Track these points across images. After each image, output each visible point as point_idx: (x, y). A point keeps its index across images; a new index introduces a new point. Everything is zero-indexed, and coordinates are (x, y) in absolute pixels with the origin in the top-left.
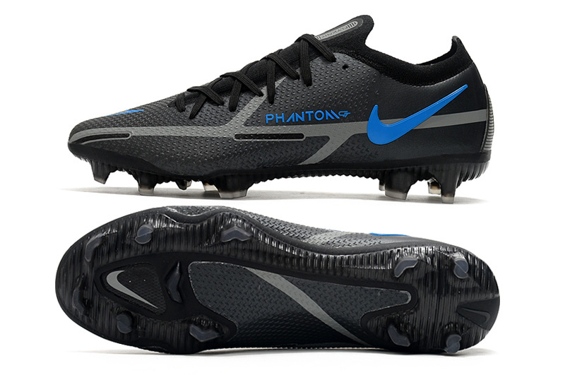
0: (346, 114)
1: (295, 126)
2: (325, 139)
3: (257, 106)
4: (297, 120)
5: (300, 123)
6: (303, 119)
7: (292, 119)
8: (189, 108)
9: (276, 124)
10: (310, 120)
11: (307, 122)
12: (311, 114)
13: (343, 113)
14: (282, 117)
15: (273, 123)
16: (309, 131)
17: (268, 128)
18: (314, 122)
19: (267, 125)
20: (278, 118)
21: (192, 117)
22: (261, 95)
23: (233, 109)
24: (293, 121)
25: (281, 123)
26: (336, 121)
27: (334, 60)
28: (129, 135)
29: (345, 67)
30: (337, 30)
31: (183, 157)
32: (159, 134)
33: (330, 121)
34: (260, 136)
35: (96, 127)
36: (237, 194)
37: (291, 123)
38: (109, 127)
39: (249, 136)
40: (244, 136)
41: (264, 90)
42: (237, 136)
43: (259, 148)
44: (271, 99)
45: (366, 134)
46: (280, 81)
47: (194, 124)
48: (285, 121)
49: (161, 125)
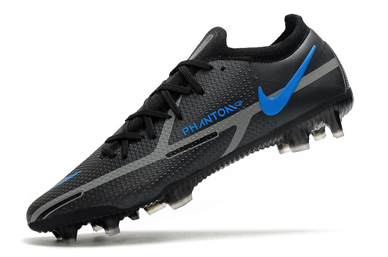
0: (240, 103)
1: (208, 129)
2: (233, 129)
3: (172, 127)
4: (207, 124)
5: (210, 124)
6: (211, 121)
7: (202, 124)
8: (118, 152)
9: (193, 134)
10: (216, 119)
11: (215, 122)
12: (215, 114)
13: (238, 104)
14: (195, 126)
15: (190, 133)
16: (219, 127)
17: (188, 138)
18: (220, 119)
19: (185, 137)
20: (191, 128)
21: (125, 157)
22: (170, 117)
23: (154, 137)
24: (204, 125)
25: (196, 131)
26: (235, 111)
27: (212, 68)
28: (81, 193)
29: (223, 69)
30: (200, 47)
31: (134, 190)
32: (106, 182)
33: (231, 113)
34: (186, 147)
35: (49, 201)
36: (186, 200)
37: (204, 128)
38: (60, 195)
39: (177, 151)
40: (173, 153)
41: (170, 113)
42: (168, 155)
43: (189, 156)
44: (179, 117)
45: (262, 111)
46: (179, 101)
47: (129, 162)
48: (198, 128)
49: (103, 175)
